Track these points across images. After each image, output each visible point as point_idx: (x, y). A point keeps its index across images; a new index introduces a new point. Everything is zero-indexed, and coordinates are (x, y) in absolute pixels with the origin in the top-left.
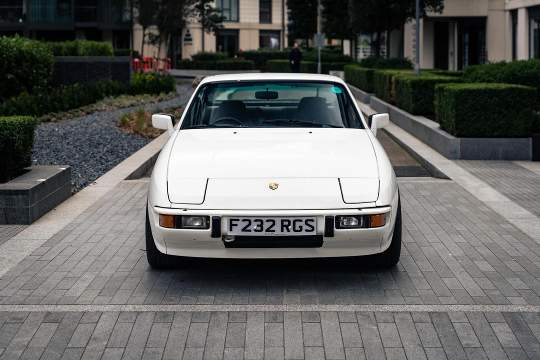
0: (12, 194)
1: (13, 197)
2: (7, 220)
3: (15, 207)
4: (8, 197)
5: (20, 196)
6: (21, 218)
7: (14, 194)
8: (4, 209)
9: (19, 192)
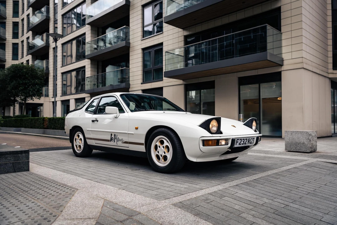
0: (19, 154)
1: (19, 155)
2: (15, 170)
3: (20, 161)
4: (15, 155)
5: (24, 154)
6: (24, 168)
7: (20, 154)
8: (13, 163)
9: (23, 152)
